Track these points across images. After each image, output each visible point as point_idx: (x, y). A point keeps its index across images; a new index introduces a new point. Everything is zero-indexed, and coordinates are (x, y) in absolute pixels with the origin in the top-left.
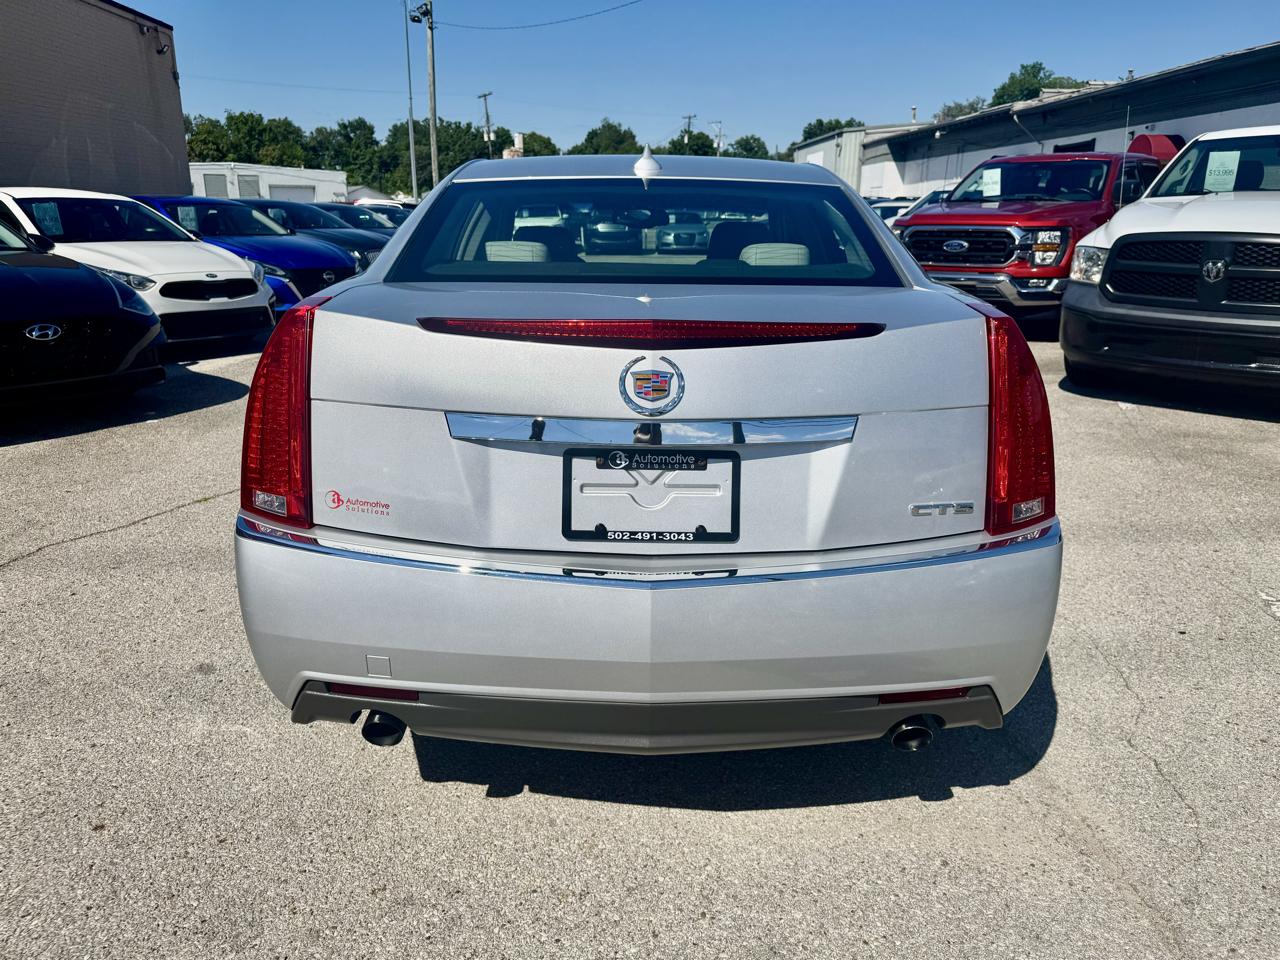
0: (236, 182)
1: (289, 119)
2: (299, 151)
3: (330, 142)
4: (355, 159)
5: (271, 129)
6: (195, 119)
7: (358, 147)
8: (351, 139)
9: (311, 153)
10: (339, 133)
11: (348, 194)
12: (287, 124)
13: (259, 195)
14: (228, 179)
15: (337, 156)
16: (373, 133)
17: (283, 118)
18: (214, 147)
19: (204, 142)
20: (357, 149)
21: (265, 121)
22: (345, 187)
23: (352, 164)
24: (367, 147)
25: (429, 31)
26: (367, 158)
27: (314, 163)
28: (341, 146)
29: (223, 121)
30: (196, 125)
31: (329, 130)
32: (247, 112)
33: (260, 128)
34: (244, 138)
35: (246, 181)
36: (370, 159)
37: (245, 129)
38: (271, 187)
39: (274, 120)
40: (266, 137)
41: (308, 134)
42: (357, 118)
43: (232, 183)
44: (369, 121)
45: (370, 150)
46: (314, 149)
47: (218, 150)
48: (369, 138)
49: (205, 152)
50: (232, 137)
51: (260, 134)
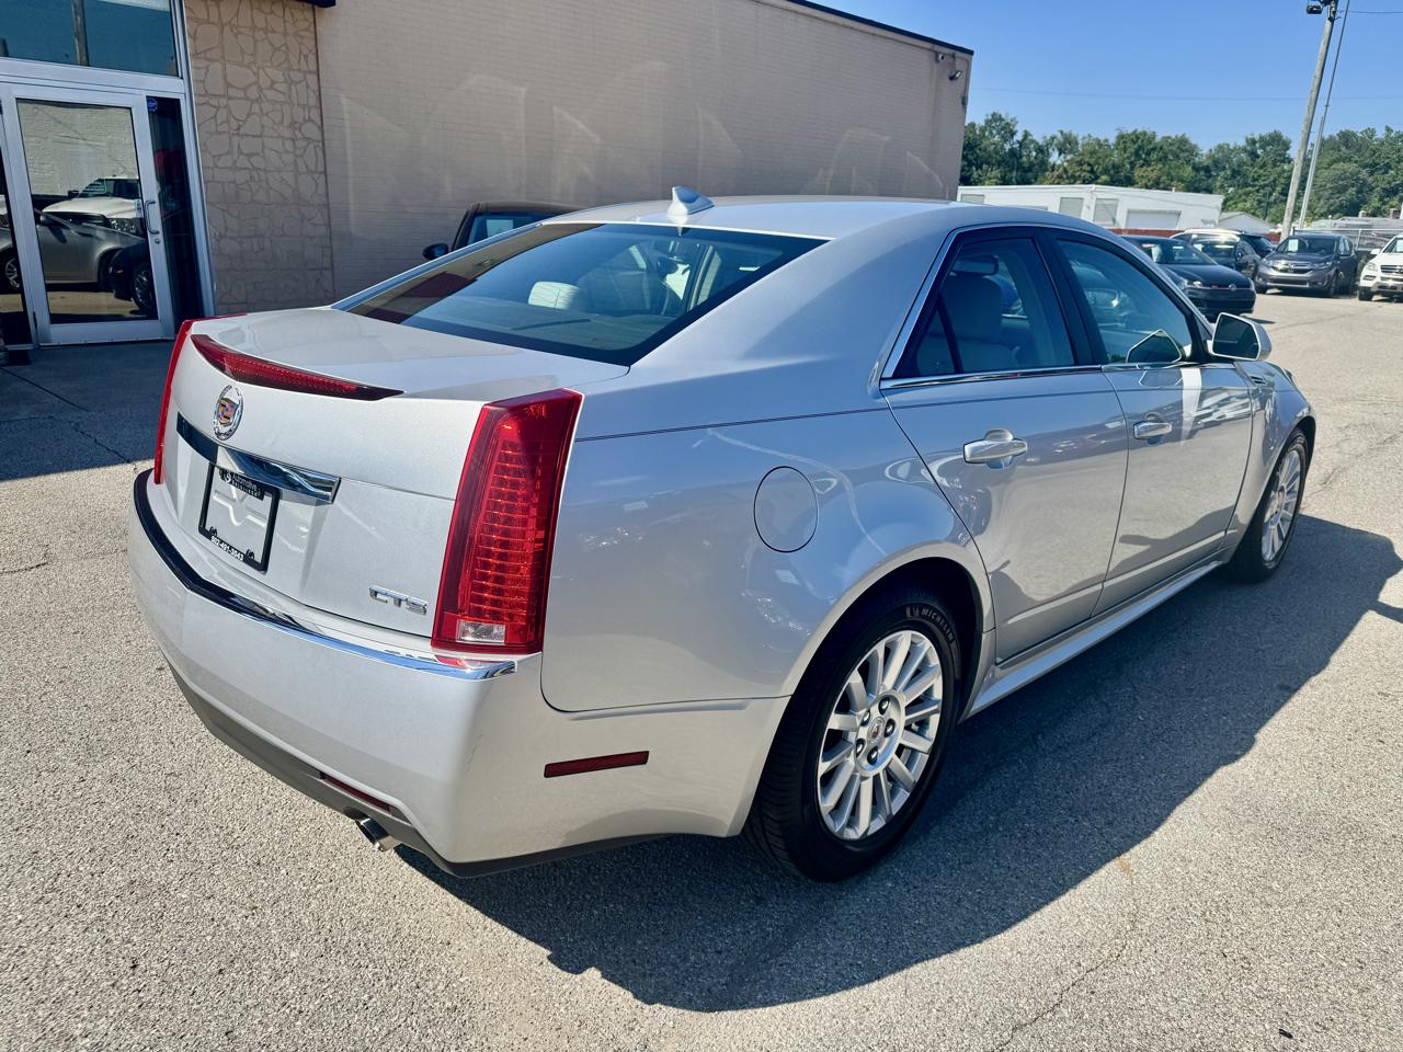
0: (1093, 207)
1: (1187, 136)
2: (1188, 172)
3: (1228, 160)
4: (1255, 180)
5: (1161, 148)
6: (1084, 138)
7: (1263, 166)
8: (1258, 156)
9: (1202, 173)
10: (1245, 150)
11: (1220, 221)
12: (1183, 141)
13: (1114, 220)
14: (1085, 202)
15: (1233, 176)
16: (1288, 149)
17: (1180, 135)
18: (1089, 168)
19: (1080, 164)
20: (1261, 168)
21: (1158, 138)
22: (1217, 212)
23: (1250, 185)
24: (1275, 166)
25: (1328, 23)
26: (1272, 178)
27: (1203, 185)
28: (1241, 164)
29: (1112, 140)
30: (1083, 145)
31: (1231, 147)
32: (1140, 130)
33: (1151, 147)
34: (1128, 158)
35: (1104, 205)
36: (1274, 181)
37: (1132, 148)
38: (1129, 212)
39: (1169, 137)
40: (1154, 156)
41: (1205, 151)
42: (1272, 131)
43: (1089, 208)
44: (1285, 135)
45: (1279, 169)
46: (1207, 170)
47: (1092, 171)
48: (1280, 155)
49: (1077, 174)
50: (1116, 158)
51: (1148, 154)
